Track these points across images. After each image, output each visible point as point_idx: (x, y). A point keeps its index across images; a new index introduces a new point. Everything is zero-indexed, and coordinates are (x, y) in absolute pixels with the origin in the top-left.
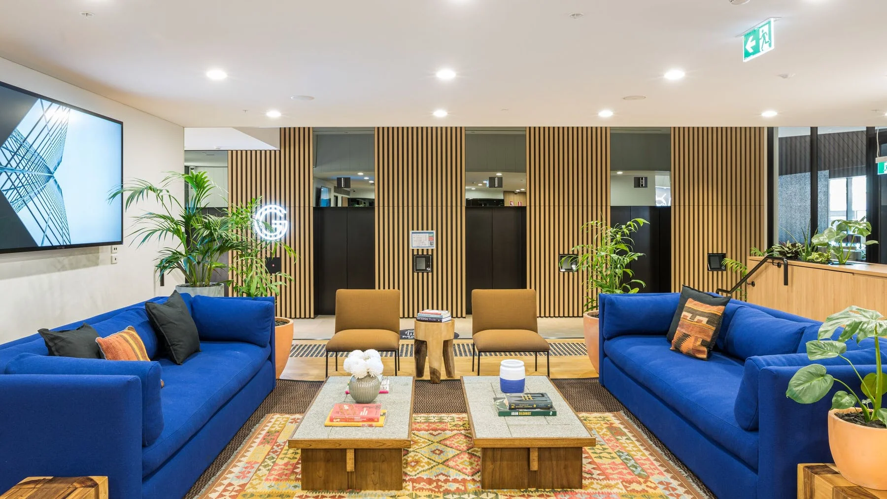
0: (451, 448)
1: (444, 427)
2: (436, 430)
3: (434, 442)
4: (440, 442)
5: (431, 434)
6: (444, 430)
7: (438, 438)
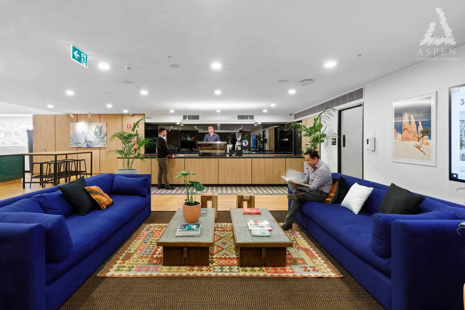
0: (218, 246)
1: (220, 261)
2: (225, 258)
3: (226, 249)
4: (223, 249)
5: (227, 255)
6: (220, 258)
7: (223, 252)
